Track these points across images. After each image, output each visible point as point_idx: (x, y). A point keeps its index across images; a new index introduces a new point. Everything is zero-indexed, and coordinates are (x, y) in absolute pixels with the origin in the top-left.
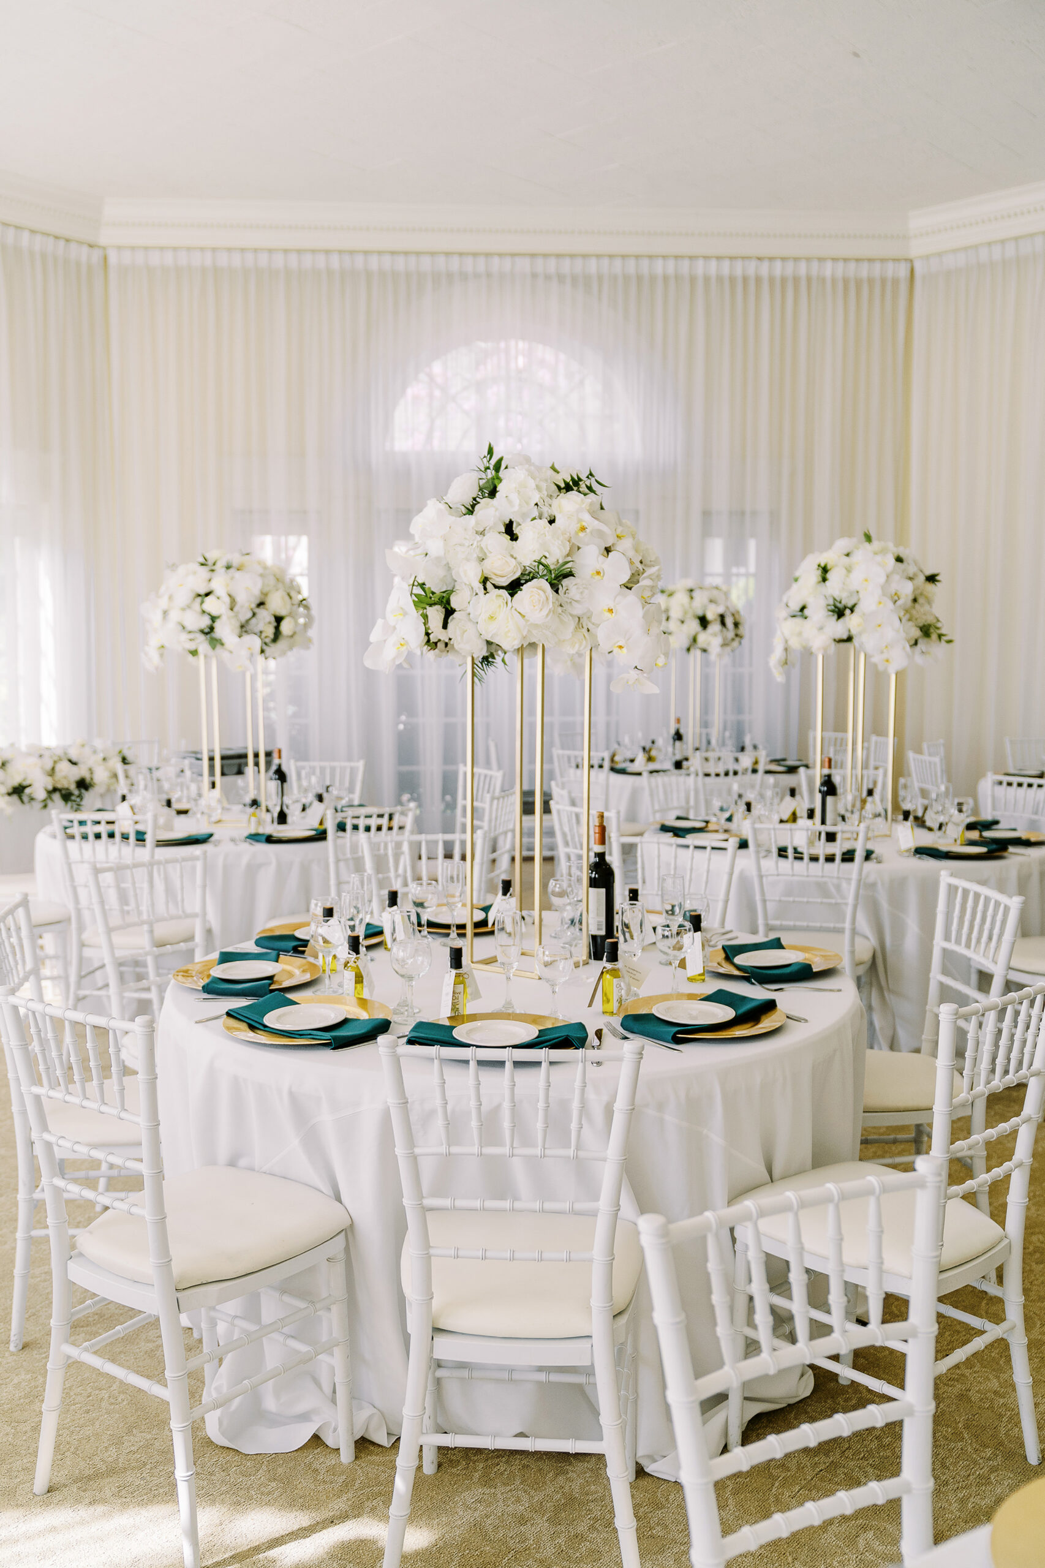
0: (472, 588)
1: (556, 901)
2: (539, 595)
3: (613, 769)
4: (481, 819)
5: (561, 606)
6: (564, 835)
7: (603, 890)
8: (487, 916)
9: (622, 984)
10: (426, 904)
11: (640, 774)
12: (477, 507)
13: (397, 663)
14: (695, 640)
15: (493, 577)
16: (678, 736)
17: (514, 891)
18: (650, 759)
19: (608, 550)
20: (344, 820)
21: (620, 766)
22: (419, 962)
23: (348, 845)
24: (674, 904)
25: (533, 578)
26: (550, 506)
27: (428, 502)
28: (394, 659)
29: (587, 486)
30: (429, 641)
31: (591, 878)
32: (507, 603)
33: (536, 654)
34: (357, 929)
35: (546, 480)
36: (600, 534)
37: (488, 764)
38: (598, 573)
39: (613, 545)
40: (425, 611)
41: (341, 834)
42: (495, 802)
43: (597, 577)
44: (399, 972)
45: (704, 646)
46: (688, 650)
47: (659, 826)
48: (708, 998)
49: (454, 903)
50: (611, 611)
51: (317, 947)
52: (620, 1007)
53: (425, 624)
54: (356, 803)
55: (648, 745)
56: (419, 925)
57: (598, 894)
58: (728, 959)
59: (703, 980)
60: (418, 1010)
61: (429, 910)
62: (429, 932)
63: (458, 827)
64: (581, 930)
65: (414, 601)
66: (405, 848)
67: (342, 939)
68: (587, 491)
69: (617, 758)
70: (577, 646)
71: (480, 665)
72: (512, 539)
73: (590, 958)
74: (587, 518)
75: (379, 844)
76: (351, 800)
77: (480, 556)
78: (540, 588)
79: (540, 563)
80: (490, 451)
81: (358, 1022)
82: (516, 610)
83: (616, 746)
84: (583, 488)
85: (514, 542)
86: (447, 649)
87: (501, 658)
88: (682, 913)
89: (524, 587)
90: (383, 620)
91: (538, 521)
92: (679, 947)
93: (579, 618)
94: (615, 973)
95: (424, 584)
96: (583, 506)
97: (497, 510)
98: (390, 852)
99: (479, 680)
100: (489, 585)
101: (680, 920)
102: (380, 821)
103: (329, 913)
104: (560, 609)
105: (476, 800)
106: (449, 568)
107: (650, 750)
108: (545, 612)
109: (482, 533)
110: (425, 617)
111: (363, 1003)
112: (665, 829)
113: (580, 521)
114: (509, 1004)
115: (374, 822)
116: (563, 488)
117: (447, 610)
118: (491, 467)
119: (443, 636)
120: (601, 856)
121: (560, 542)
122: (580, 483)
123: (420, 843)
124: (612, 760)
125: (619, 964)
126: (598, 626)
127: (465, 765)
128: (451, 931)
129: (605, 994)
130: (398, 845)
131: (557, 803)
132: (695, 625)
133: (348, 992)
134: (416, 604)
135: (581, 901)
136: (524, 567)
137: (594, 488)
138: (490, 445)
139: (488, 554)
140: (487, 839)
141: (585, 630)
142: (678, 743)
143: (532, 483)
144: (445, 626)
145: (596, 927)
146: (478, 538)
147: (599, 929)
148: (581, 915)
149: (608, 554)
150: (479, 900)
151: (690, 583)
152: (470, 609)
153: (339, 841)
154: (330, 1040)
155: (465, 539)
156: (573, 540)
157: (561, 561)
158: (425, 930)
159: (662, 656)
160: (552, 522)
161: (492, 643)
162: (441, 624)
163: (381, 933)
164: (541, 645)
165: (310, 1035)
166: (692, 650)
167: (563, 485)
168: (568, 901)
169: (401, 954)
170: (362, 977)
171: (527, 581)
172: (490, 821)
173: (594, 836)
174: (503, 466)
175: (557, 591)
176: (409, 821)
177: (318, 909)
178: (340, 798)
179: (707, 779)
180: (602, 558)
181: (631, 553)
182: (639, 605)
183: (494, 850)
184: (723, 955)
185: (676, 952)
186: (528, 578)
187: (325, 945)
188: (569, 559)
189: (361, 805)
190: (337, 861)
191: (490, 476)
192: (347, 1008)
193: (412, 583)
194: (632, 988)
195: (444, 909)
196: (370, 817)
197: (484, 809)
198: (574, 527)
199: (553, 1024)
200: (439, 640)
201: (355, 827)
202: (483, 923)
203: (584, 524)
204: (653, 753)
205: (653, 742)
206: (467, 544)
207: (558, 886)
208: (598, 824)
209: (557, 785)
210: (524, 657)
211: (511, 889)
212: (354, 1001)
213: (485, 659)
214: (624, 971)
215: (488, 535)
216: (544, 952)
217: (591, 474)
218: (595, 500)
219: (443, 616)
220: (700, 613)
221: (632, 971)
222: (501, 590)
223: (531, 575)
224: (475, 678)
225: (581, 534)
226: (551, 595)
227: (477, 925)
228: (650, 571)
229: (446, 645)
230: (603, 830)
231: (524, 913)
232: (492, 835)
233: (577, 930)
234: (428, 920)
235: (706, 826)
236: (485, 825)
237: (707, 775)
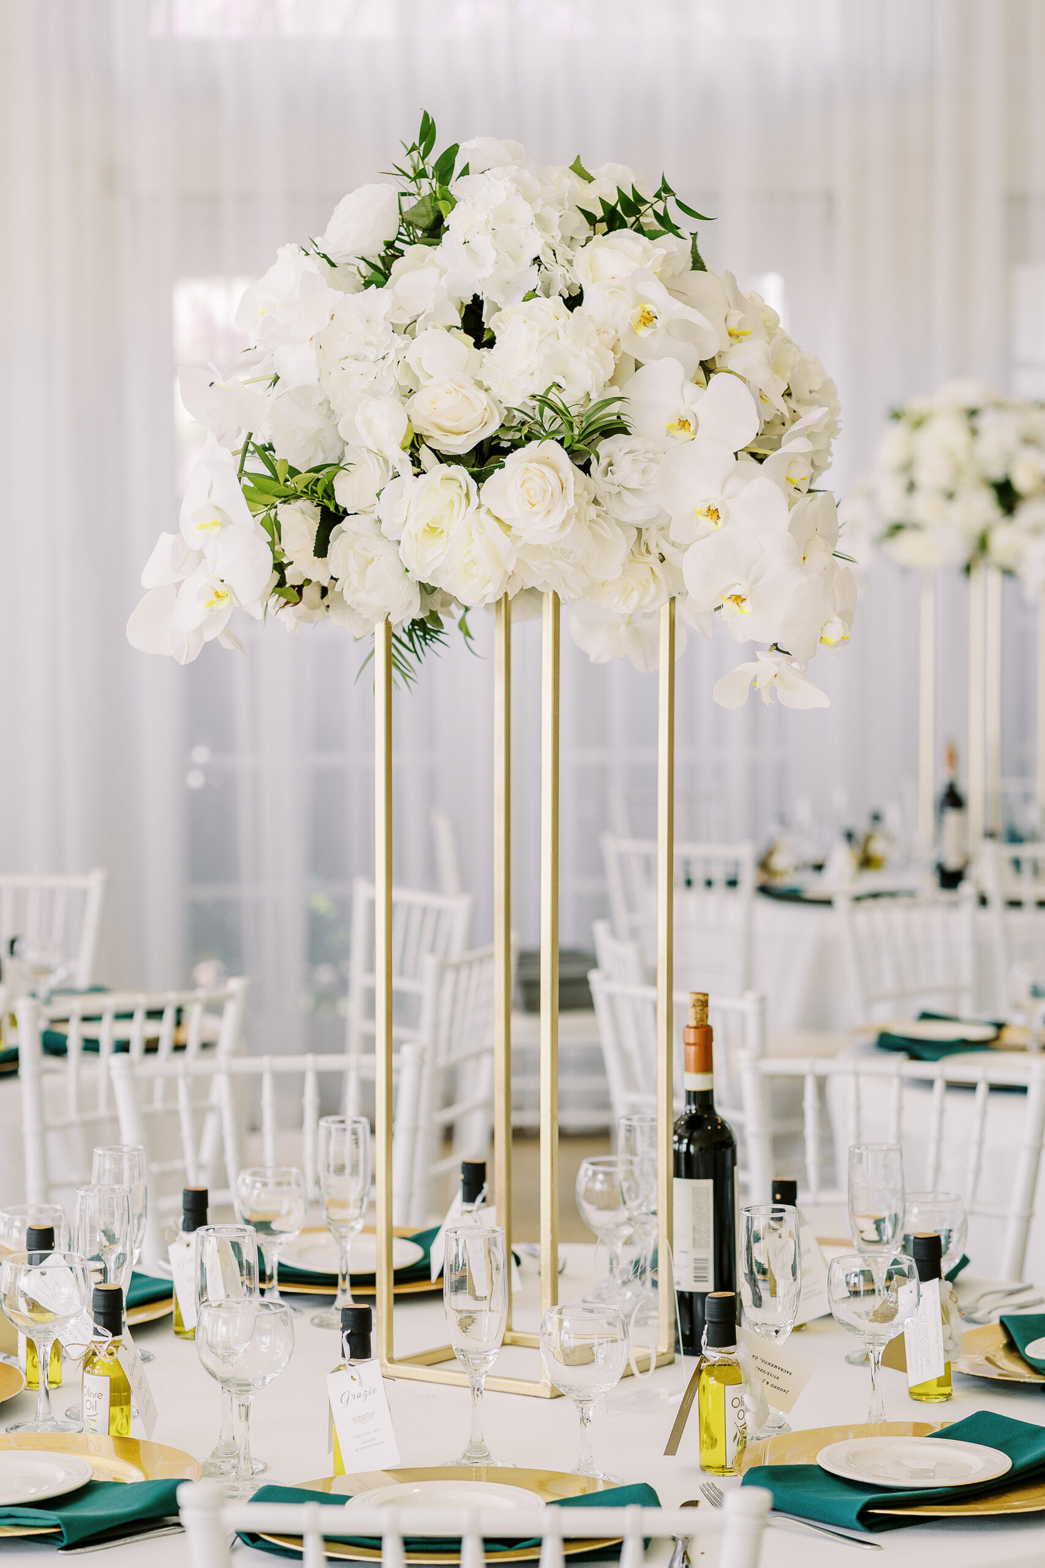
0: (386, 461)
1: (593, 1215)
2: (543, 476)
3: (765, 890)
4: (413, 1023)
5: (596, 502)
6: (625, 1057)
7: (708, 1184)
8: (427, 1255)
9: (746, 1399)
10: (274, 1226)
11: (827, 903)
12: (396, 265)
13: (208, 637)
14: (983, 544)
15: (436, 433)
16: (953, 799)
17: (492, 1190)
18: (867, 862)
19: (707, 368)
20: (60, 1029)
21: (786, 881)
22: (263, 1349)
23: (72, 1088)
24: (880, 1215)
25: (528, 439)
26: (570, 262)
27: (280, 252)
28: (200, 630)
29: (656, 214)
30: (282, 583)
31: (677, 1154)
32: (467, 495)
33: (539, 612)
34: (111, 1276)
35: (561, 203)
36: (689, 331)
37: (432, 880)
38: (684, 424)
39: (720, 355)
40: (272, 512)
41: (53, 1062)
42: (450, 977)
43: (684, 434)
44: (219, 1374)
45: (1008, 561)
46: (968, 569)
47: (873, 1038)
48: (950, 1433)
49: (345, 1221)
50: (713, 513)
51: (17, 1320)
52: (742, 1452)
53: (272, 545)
54: (83, 981)
55: (861, 826)
56: (263, 1277)
57: (695, 1192)
58: (1012, 1347)
59: (948, 1396)
60: (261, 1467)
61: (282, 1238)
62: (283, 1294)
63: (354, 1040)
64: (655, 1284)
65: (245, 489)
66: (221, 1092)
67: (77, 1302)
68: (657, 226)
69: (780, 862)
70: (635, 597)
71: (405, 639)
72: (478, 345)
73: (677, 1351)
74: (657, 296)
75: (150, 1082)
76: (71, 976)
77: (403, 383)
78: (547, 462)
79: (544, 401)
80: (428, 132)
81: (121, 1489)
82: (489, 511)
83: (772, 829)
84: (648, 220)
85: (484, 351)
86: (326, 601)
87: (456, 622)
88: (900, 1237)
89: (509, 460)
90: (172, 537)
91: (540, 302)
92: (887, 1315)
93: (639, 530)
94: (729, 1373)
95: (271, 448)
96: (648, 265)
97: (443, 272)
98: (183, 1103)
99: (404, 675)
100: (425, 454)
101: (894, 1251)
102: (152, 1029)
103: (43, 1239)
104: (593, 510)
105: (401, 973)
106: (329, 412)
107: (868, 838)
108: (557, 517)
109: (408, 330)
110: (274, 528)
111: (128, 1447)
112: (888, 1043)
113: (639, 299)
114: (477, 1450)
115: (137, 1031)
116: (602, 220)
117: (325, 510)
118: (430, 171)
119: (316, 571)
120: (703, 1100)
121: (592, 353)
122: (642, 208)
123: (256, 1079)
124: (764, 865)
125: (740, 1352)
126: (685, 548)
127: (372, 881)
128: (338, 1292)
129: (705, 1427)
130: (200, 1086)
131: (608, 978)
132: (985, 504)
133: (93, 1425)
134: (250, 496)
135: (654, 1213)
136: (508, 409)
137: (674, 220)
138: (426, 115)
139: (423, 381)
140: (427, 1071)
141: (654, 559)
142: (952, 817)
143: (525, 212)
144: (321, 549)
145: (691, 1274)
146: (400, 341)
147: (698, 1279)
148: (656, 1252)
149: (708, 379)
150: (407, 1216)
151: (970, 393)
152: (381, 510)
153: (49, 1080)
154: (58, 1526)
155: (368, 344)
156: (624, 347)
157: (595, 398)
158: (275, 1287)
159: (837, 620)
160: (573, 301)
161: (434, 589)
162: (311, 545)
163: (167, 1295)
164: (551, 594)
165: (10, 1516)
166: (977, 574)
167: (599, 213)
168: (626, 1214)
169: (222, 1330)
170: (128, 1389)
171: (515, 445)
172: (436, 1025)
173: (685, 1051)
174: (458, 169)
175: (586, 468)
176: (226, 1029)
177: (15, 1234)
178: (45, 970)
179: (1016, 917)
180: (691, 389)
181: (761, 376)
182: (782, 501)
183: (449, 1100)
184: (1002, 1340)
185: (877, 1327)
186: (517, 435)
187: (34, 1315)
188: (615, 391)
189: (97, 989)
190: (44, 1129)
191: (426, 190)
192: (95, 1461)
193: (240, 445)
194: (772, 1410)
195: (324, 1238)
196: (130, 1016)
197: (419, 998)
198: (629, 313)
199: (584, 1489)
200: (308, 581)
201: (91, 1046)
202: (419, 1272)
203: (649, 307)
204: (878, 847)
205: (876, 818)
206: (372, 357)
207: (600, 1177)
208: (693, 1023)
209: (614, 933)
210: (514, 617)
211: (486, 1185)
212: (108, 1443)
213: (418, 625)
214: (749, 1367)
215: (421, 336)
216: (561, 1321)
217: (666, 189)
218: (675, 249)
219: (315, 525)
220: (997, 473)
221: (771, 1370)
222: (454, 467)
223: (525, 430)
224: (394, 670)
225: (643, 332)
226: (572, 479)
227: (402, 1276)
228: (812, 416)
229: (324, 591)
230: (705, 1035)
231: (517, 1248)
232: (442, 1061)
233: (649, 1284)
234: (280, 1265)
235: (997, 1038)
236: (424, 1036)
237: (1015, 904)
